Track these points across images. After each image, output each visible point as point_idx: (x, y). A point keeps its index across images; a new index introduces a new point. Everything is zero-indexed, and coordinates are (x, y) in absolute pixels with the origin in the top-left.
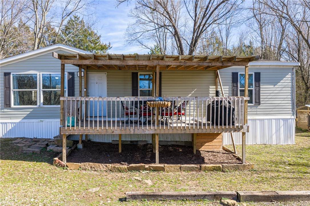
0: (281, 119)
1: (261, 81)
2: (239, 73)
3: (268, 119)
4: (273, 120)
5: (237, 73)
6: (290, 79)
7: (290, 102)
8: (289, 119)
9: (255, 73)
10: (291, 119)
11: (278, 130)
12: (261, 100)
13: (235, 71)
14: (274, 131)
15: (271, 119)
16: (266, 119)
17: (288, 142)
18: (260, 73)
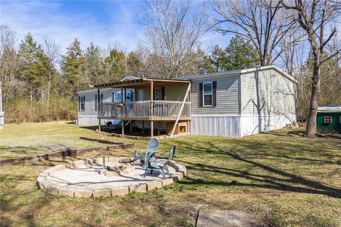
0: (231, 117)
1: (217, 88)
2: (203, 83)
3: (221, 117)
4: (225, 118)
5: (202, 83)
6: (237, 84)
7: (238, 103)
8: (236, 117)
9: (213, 82)
10: (238, 117)
11: (229, 126)
12: (217, 102)
13: (201, 82)
14: (226, 126)
15: (224, 117)
16: (220, 117)
17: (235, 136)
18: (216, 82)
